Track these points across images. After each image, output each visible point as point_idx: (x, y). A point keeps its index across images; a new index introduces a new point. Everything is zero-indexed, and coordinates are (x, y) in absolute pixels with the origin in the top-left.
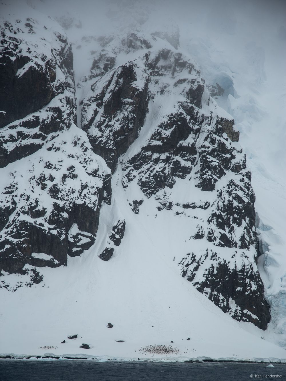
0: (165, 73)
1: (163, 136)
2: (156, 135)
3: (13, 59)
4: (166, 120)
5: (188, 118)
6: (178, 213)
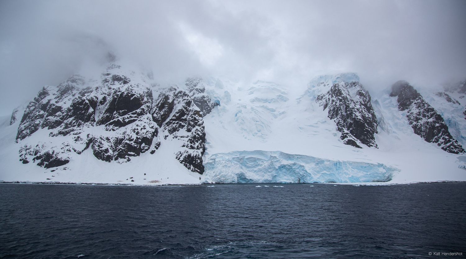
0: (180, 97)
1: (176, 116)
2: (174, 116)
3: (130, 95)
4: (178, 111)
5: (185, 110)
6: (179, 139)
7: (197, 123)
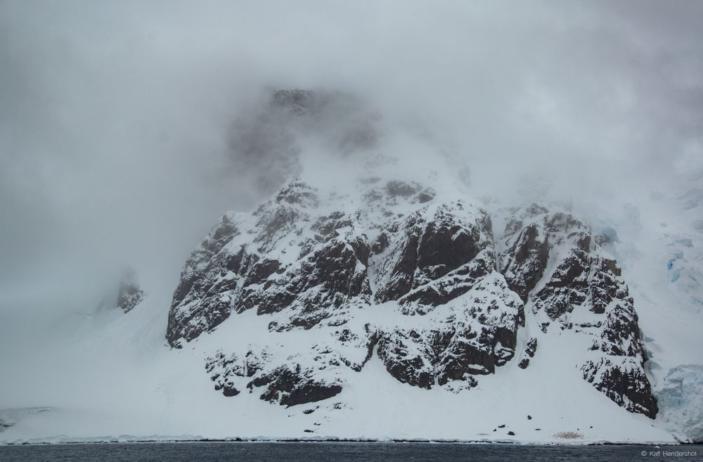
0: (560, 229)
1: (562, 274)
2: (556, 275)
3: (449, 228)
4: (563, 263)
5: (580, 260)
6: (577, 331)
7: (614, 290)
